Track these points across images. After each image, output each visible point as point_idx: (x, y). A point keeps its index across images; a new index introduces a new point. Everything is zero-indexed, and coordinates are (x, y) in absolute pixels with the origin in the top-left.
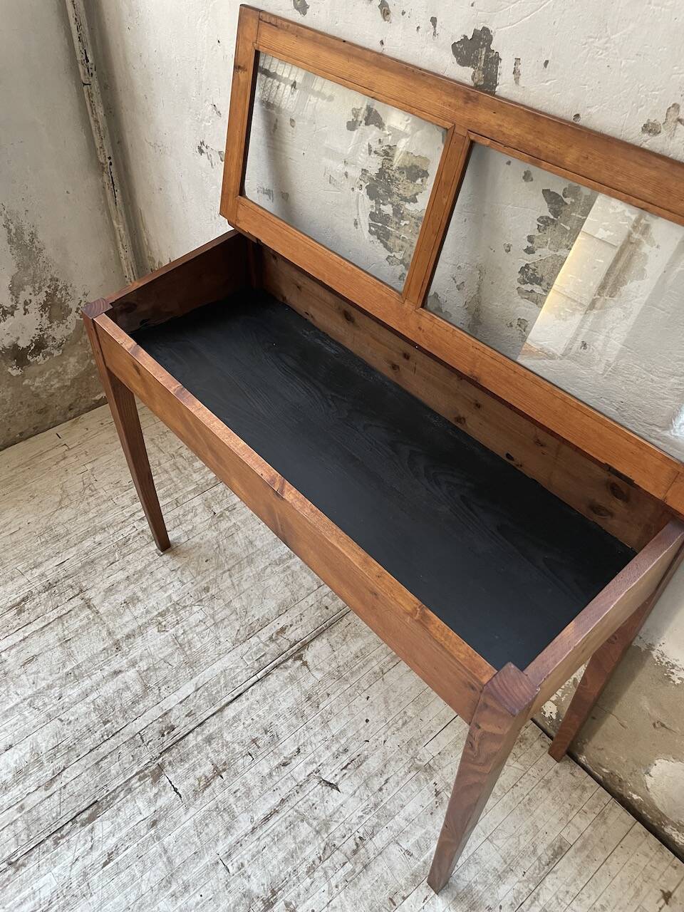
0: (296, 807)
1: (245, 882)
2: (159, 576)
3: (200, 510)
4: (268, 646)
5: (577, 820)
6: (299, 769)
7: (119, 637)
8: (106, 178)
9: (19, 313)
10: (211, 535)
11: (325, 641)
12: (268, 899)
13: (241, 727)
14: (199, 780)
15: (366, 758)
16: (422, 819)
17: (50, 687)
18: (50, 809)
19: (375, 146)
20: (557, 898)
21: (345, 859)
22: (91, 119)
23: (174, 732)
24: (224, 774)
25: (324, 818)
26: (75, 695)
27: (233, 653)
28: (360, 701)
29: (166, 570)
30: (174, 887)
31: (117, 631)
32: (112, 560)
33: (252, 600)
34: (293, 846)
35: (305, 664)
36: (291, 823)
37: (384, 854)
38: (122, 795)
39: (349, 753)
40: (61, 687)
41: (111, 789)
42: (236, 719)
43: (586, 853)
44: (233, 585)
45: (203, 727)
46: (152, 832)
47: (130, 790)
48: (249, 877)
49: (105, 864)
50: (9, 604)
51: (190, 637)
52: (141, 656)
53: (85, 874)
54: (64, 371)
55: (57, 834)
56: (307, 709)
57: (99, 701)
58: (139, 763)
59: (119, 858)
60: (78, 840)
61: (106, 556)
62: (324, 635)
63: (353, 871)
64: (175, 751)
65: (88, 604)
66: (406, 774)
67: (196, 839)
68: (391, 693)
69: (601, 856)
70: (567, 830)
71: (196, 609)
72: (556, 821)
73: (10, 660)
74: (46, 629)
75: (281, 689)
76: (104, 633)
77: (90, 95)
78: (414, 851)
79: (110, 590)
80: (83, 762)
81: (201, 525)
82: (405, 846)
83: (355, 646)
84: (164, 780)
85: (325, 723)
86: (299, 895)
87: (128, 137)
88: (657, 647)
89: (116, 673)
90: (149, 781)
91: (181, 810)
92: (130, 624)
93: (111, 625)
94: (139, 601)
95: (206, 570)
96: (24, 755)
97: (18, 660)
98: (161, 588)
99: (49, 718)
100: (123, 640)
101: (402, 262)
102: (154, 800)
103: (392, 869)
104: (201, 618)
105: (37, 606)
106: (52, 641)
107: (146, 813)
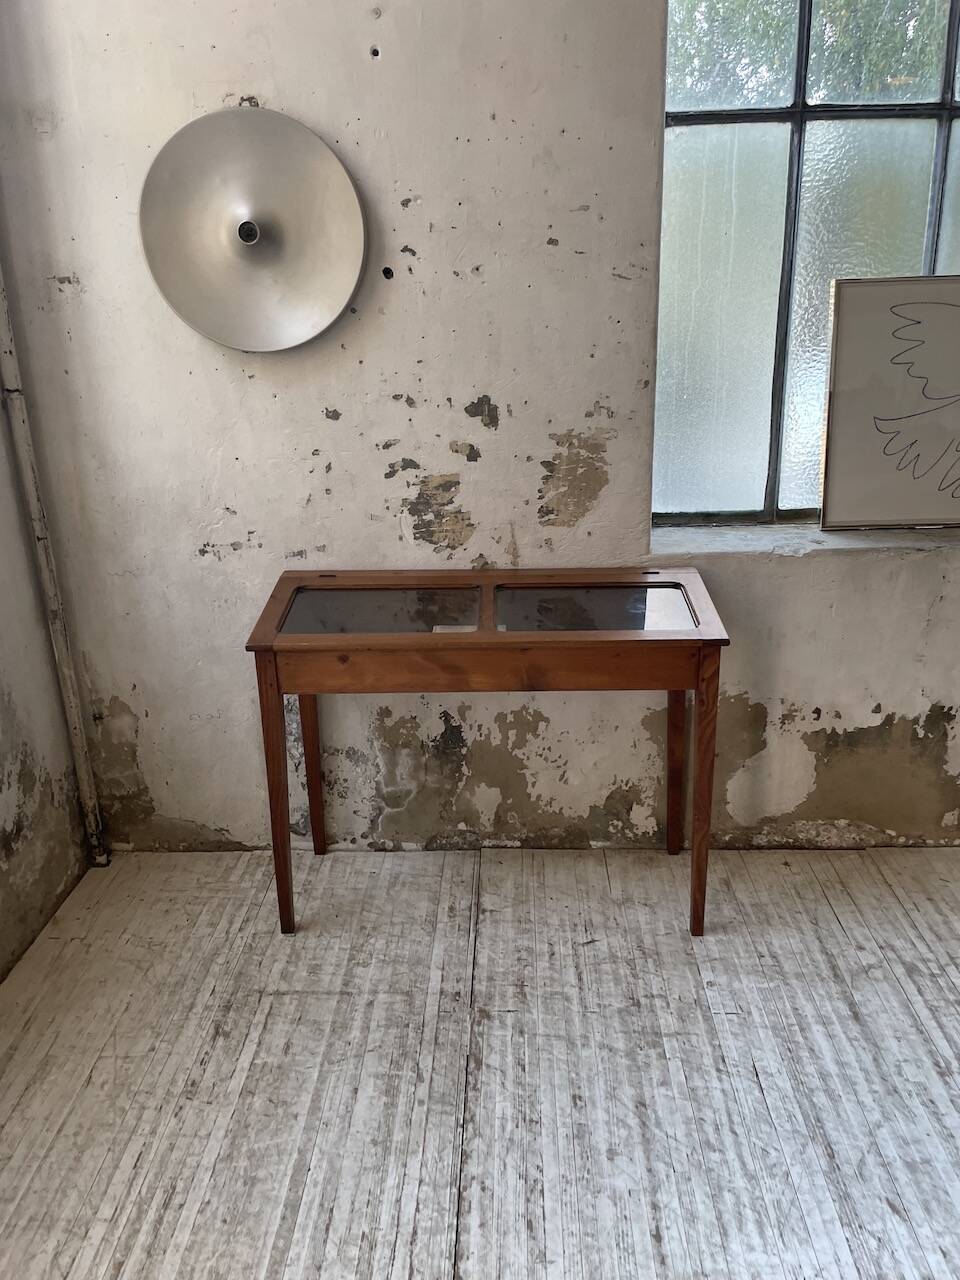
0: (588, 964)
1: (611, 1008)
2: (313, 945)
4: (454, 921)
6: (564, 950)
7: (338, 990)
11: (487, 894)
12: (634, 1003)
13: (501, 961)
14: (516, 997)
15: (590, 920)
17: (330, 1045)
18: (442, 1082)
19: (413, 481)
20: (749, 897)
21: (644, 959)
22: (45, 569)
23: (462, 994)
24: (525, 984)
25: (608, 955)
26: (358, 1034)
27: (437, 940)
28: (549, 903)
29: (313, 940)
30: (579, 1043)
31: (332, 989)
32: (256, 962)
33: (405, 911)
34: (611, 977)
35: (491, 911)
36: (595, 971)
37: (657, 943)
38: (480, 1039)
39: (579, 925)
40: (339, 1039)
41: (467, 1044)
42: (490, 960)
44: (377, 913)
45: (476, 979)
46: (526, 1036)
47: (481, 1035)
48: (610, 1005)
49: (524, 1070)
50: (208, 1039)
51: (393, 954)
52: (374, 985)
53: (520, 1084)
54: (35, 859)
55: (470, 1087)
56: (525, 926)
57: (383, 1023)
58: (465, 1021)
59: (527, 1060)
60: (488, 1080)
61: (247, 964)
62: (482, 893)
63: (655, 961)
64: (478, 999)
65: (278, 994)
66: (620, 909)
67: (557, 1018)
68: (560, 888)
71: (372, 940)
73: (269, 1060)
74: (268, 1027)
75: (497, 930)
76: (325, 996)
79: (284, 976)
80: (425, 1052)
82: (663, 933)
83: (509, 885)
84: (494, 1013)
85: (546, 924)
86: (645, 989)
89: (370, 1004)
90: (486, 1021)
91: (527, 1015)
92: (334, 978)
93: (321, 990)
94: (320, 966)
95: (345, 921)
96: (375, 1084)
97: (276, 1056)
98: (326, 949)
99: (359, 1056)
100: (345, 989)
101: (448, 546)
102: (503, 1025)
103: (670, 945)
104: (384, 942)
105: (236, 1023)
106: (286, 1028)
107: (509, 1033)
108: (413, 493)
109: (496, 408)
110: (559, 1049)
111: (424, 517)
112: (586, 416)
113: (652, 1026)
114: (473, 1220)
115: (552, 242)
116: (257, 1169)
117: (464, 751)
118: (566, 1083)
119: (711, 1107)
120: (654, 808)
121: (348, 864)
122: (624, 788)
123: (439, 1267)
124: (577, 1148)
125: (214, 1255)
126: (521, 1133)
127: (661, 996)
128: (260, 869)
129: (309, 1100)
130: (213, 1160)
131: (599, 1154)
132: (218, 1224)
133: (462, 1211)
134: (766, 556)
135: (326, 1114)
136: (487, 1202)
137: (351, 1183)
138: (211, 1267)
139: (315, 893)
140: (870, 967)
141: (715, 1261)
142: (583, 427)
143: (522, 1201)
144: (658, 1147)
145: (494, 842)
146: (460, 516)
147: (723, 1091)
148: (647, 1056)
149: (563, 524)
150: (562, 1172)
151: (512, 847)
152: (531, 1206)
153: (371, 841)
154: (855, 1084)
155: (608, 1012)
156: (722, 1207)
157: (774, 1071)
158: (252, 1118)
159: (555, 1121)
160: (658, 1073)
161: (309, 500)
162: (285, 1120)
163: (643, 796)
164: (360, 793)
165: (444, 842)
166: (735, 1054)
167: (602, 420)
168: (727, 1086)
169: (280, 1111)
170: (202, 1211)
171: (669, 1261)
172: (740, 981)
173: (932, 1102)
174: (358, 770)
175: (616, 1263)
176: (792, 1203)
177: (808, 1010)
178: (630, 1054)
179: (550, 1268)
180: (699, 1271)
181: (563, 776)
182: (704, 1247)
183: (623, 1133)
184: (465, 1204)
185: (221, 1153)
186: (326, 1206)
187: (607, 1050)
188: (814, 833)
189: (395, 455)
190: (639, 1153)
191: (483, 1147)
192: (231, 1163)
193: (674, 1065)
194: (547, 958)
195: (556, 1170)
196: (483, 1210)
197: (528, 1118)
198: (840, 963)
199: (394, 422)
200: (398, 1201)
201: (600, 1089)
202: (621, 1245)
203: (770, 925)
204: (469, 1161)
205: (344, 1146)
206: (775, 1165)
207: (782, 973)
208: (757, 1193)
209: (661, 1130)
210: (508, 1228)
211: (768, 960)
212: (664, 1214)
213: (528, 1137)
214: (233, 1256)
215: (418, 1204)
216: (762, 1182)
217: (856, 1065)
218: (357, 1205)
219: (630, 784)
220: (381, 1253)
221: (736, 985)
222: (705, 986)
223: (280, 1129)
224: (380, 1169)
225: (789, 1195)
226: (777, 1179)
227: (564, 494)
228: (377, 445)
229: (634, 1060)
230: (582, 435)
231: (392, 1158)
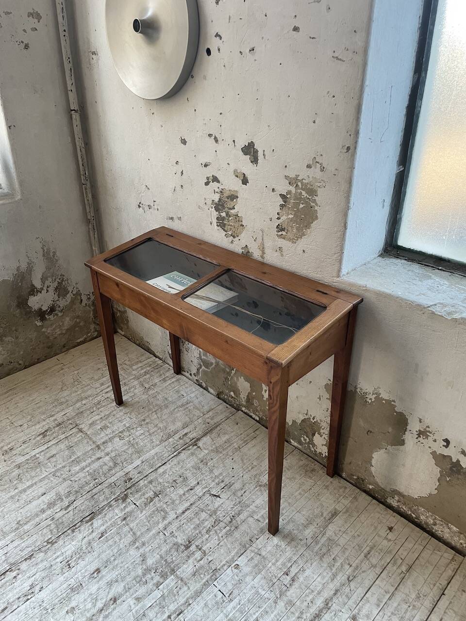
0: (199, 506)
1: (175, 539)
2: (118, 416)
3: (137, 386)
4: (178, 441)
5: (343, 501)
6: (199, 491)
7: (99, 443)
8: (90, 227)
9: (44, 292)
10: (144, 397)
11: (208, 437)
12: (187, 545)
13: (167, 476)
14: (147, 499)
15: (234, 483)
16: (264, 506)
17: (64, 467)
18: (69, 517)
19: (217, 190)
20: (335, 533)
21: (225, 525)
22: (85, 199)
23: (132, 481)
24: (159, 496)
25: (213, 509)
26: (78, 469)
27: (160, 446)
28: (228, 461)
29: (121, 414)
30: (137, 544)
31: (97, 441)
32: (92, 411)
33: (168, 423)
34: (198, 522)
35: (199, 447)
36: (196, 513)
37: (245, 522)
38: (107, 508)
39: (224, 482)
40: (69, 467)
41: (100, 507)
42: (164, 472)
43: (348, 514)
44: (158, 417)
45: (147, 477)
46: (124, 522)
47: (111, 506)
48: (176, 537)
49: (100, 538)
50: (38, 433)
51: (137, 440)
52: (111, 451)
53: (90, 543)
54: (63, 324)
55: (73, 528)
56: (201, 465)
57: (91, 471)
58: (114, 494)
59: (107, 534)
60: (85, 529)
61: (89, 410)
62: (208, 435)
63: (230, 530)
64: (133, 488)
65: (81, 431)
66: (255, 488)
67: (147, 523)
68: (244, 456)
69: (356, 514)
70: (338, 505)
71: (139, 429)
72: (332, 502)
73: (41, 458)
74: (59, 442)
75: (187, 459)
76: (91, 443)
77: (86, 189)
78: (260, 519)
79: (91, 425)
80: (84, 497)
81: (139, 393)
83: (225, 438)
84: (128, 500)
85: (211, 471)
86: (203, 542)
87: (102, 206)
88: (358, 386)
89: (99, 458)
90: (120, 501)
91: (139, 512)
92: (104, 437)
93: (94, 439)
94: (108, 428)
95: (143, 412)
96: (52, 497)
97: (45, 457)
98: (120, 421)
99: (65, 480)
100: (101, 444)
101: (231, 235)
102: (124, 508)
103: (250, 528)
104: (142, 432)
105: (53, 433)
106: (62, 448)
107: (120, 515)
108: (216, 198)
109: (257, 151)
111: (221, 214)
112: (307, 167)
115: (296, 29)
118: (105, 559)
120: (327, 442)
121: (180, 385)
122: (312, 420)
124: (64, 595)
126: (58, 567)
127: (204, 553)
128: (148, 368)
129: (28, 485)
131: (67, 606)
135: (24, 496)
136: (8, 584)
142: (305, 175)
143: (17, 596)
145: (246, 411)
146: (238, 219)
148: (152, 579)
149: (289, 240)
150: (45, 599)
151: (254, 419)
152: (16, 602)
153: (197, 379)
159: (76, 573)
160: (144, 591)
161: (175, 190)
162: (12, 487)
163: (322, 431)
164: (193, 353)
165: (223, 396)
167: (316, 172)
169: (16, 482)
172: (254, 579)
178: (147, 570)
183: (89, 606)
187: (142, 559)
188: (432, 521)
189: (210, 172)
191: (39, 560)
193: (157, 594)
194: (187, 489)
195: (45, 596)
197: (70, 562)
199: (207, 151)
201: (111, 576)
203: (321, 559)
204: (28, 561)
205: (10, 515)
207: (283, 593)
211: (287, 580)
213: (58, 571)
219: (315, 420)
221: (249, 578)
222: (233, 565)
223: (6, 490)
224: (5, 535)
227: (291, 220)
228: (202, 164)
229: (144, 575)
230: (304, 181)
231: (14, 534)
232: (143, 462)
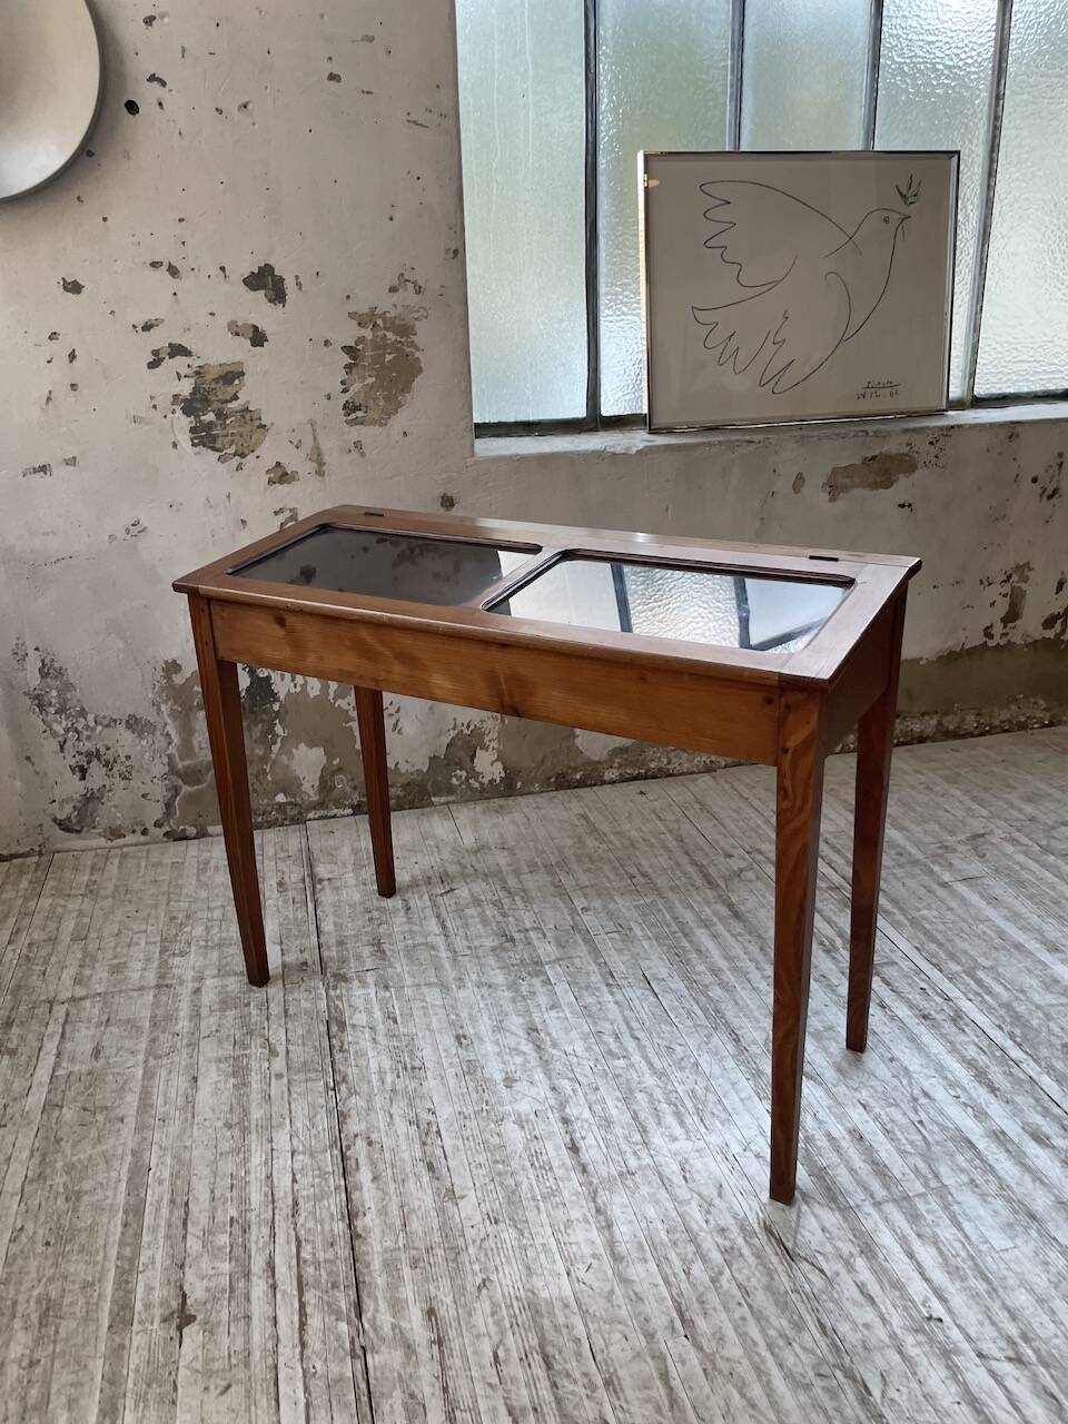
0: (450, 912)
1: (483, 948)
2: (111, 945)
3: (61, 902)
4: (286, 894)
5: (571, 805)
6: (419, 904)
7: (153, 983)
12: (507, 940)
13: (349, 925)
14: (372, 955)
17: (153, 1040)
18: (300, 1052)
19: (185, 371)
21: (510, 898)
23: (310, 963)
24: (382, 942)
25: (471, 900)
26: (186, 1023)
30: (453, 986)
31: (145, 984)
32: (37, 973)
34: (478, 919)
35: (329, 879)
36: (459, 916)
37: (523, 881)
38: (337, 1002)
39: (433, 877)
40: (163, 1033)
41: (324, 1010)
42: (337, 926)
43: (594, 809)
45: (323, 946)
46: (392, 990)
47: (339, 998)
48: (481, 945)
49: (396, 1022)
51: (216, 939)
52: (197, 972)
53: (394, 1036)
55: (336, 1050)
57: (216, 1008)
58: (317, 988)
59: (398, 1012)
60: (355, 1036)
61: (26, 976)
62: (315, 864)
64: (328, 965)
65: (73, 1000)
67: (423, 966)
70: (574, 811)
72: (565, 812)
73: (76, 1068)
74: (68, 1035)
76: (137, 993)
79: (78, 980)
80: (275, 1026)
84: (351, 973)
86: (517, 925)
90: (342, 984)
91: (390, 970)
92: (146, 974)
93: (130, 987)
94: (125, 963)
95: (149, 915)
96: (218, 1069)
97: (82, 1062)
98: (129, 946)
99: (193, 1045)
100: (161, 982)
101: (235, 454)
102: (364, 984)
104: (203, 928)
105: (21, 1037)
106: (91, 1033)
107: (372, 991)
108: (186, 388)
109: (282, 280)
110: (433, 996)
111: (202, 418)
112: (390, 291)
113: (531, 957)
114: (364, 1176)
115: (333, 77)
116: (80, 1182)
117: (276, 707)
118: (446, 1025)
119: (608, 1020)
120: (499, 751)
121: (142, 858)
122: (466, 732)
123: (332, 1230)
124: (471, 1084)
125: (39, 1281)
126: (405, 1082)
127: (535, 929)
128: (24, 877)
129: (137, 1099)
130: (19, 1185)
131: (495, 1085)
132: (40, 1248)
133: (349, 1169)
134: (599, 455)
135: (161, 1110)
136: (376, 1155)
137: (206, 1171)
138: (39, 1294)
139: (103, 892)
140: (742, 870)
141: (639, 1158)
142: (387, 304)
143: (417, 1146)
144: (558, 1066)
145: (321, 813)
146: (248, 416)
147: (617, 1003)
148: (531, 985)
149: (374, 422)
150: (457, 1108)
151: (343, 816)
152: (428, 1148)
153: (169, 829)
154: (748, 973)
155: (480, 951)
156: (635, 1107)
157: (665, 976)
158: (64, 1132)
159: (440, 1063)
160: (545, 998)
161: (49, 399)
162: (108, 1125)
163: (487, 739)
164: (148, 771)
165: (260, 819)
166: (623, 968)
167: (408, 296)
168: (619, 997)
169: (100, 1117)
170: (15, 1241)
171: (591, 1168)
172: (616, 903)
173: (824, 977)
174: (144, 743)
175: (534, 1182)
176: (707, 1089)
177: (688, 916)
178: (513, 987)
179: (461, 1203)
180: (625, 1170)
181: (396, 725)
182: (625, 1147)
183: (519, 1060)
184: (351, 1163)
185: (30, 1174)
186: (178, 1200)
187: (485, 988)
188: (665, 761)
189: (160, 339)
190: (539, 1076)
191: (362, 1104)
192: (45, 1183)
194: (402, 913)
195: (451, 1109)
196: (373, 1164)
197: (409, 1066)
198: (712, 871)
199: (155, 297)
200: (269, 1177)
201: (484, 1025)
202: (536, 1164)
204: (348, 1121)
205: (191, 1136)
206: (682, 1059)
207: (656, 888)
208: (670, 1087)
209: (560, 1050)
210: (406, 1175)
211: (640, 879)
212: (577, 1125)
213: (412, 1085)
214: (66, 1278)
215: (294, 1175)
216: (672, 1077)
217: (743, 956)
218: (217, 1193)
219: (472, 727)
220: (258, 1234)
221: (612, 906)
222: (580, 912)
223: (103, 1136)
224: (241, 1151)
225: (702, 1083)
226: (687, 1071)
227: (372, 386)
228: (134, 326)
229: (517, 991)
230: (387, 315)
231: (254, 1137)
232: (282, 943)
